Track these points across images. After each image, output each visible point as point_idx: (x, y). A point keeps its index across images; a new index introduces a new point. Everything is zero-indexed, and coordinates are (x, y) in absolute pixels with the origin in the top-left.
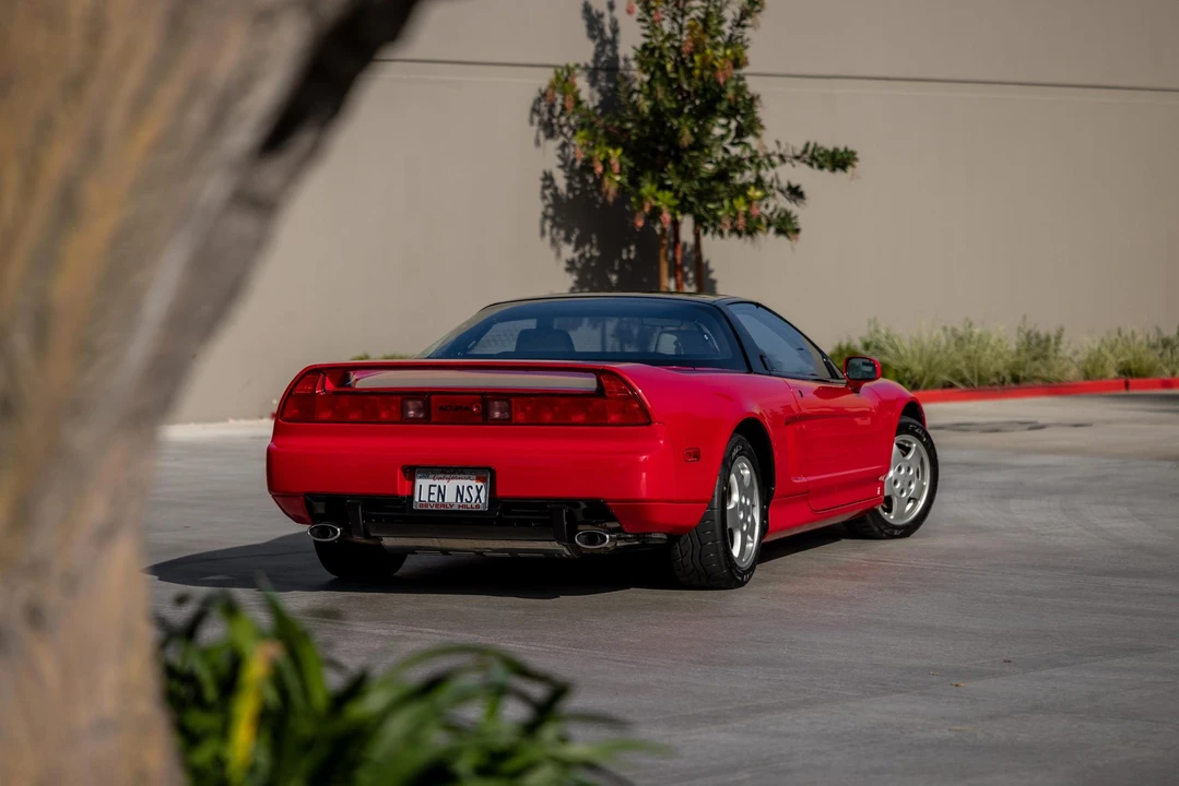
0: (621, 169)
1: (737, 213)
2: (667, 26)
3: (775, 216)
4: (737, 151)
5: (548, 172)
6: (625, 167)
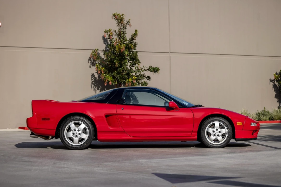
1: (129, 82)
3: (143, 83)
4: (134, 68)
5: (93, 74)
6: (106, 72)
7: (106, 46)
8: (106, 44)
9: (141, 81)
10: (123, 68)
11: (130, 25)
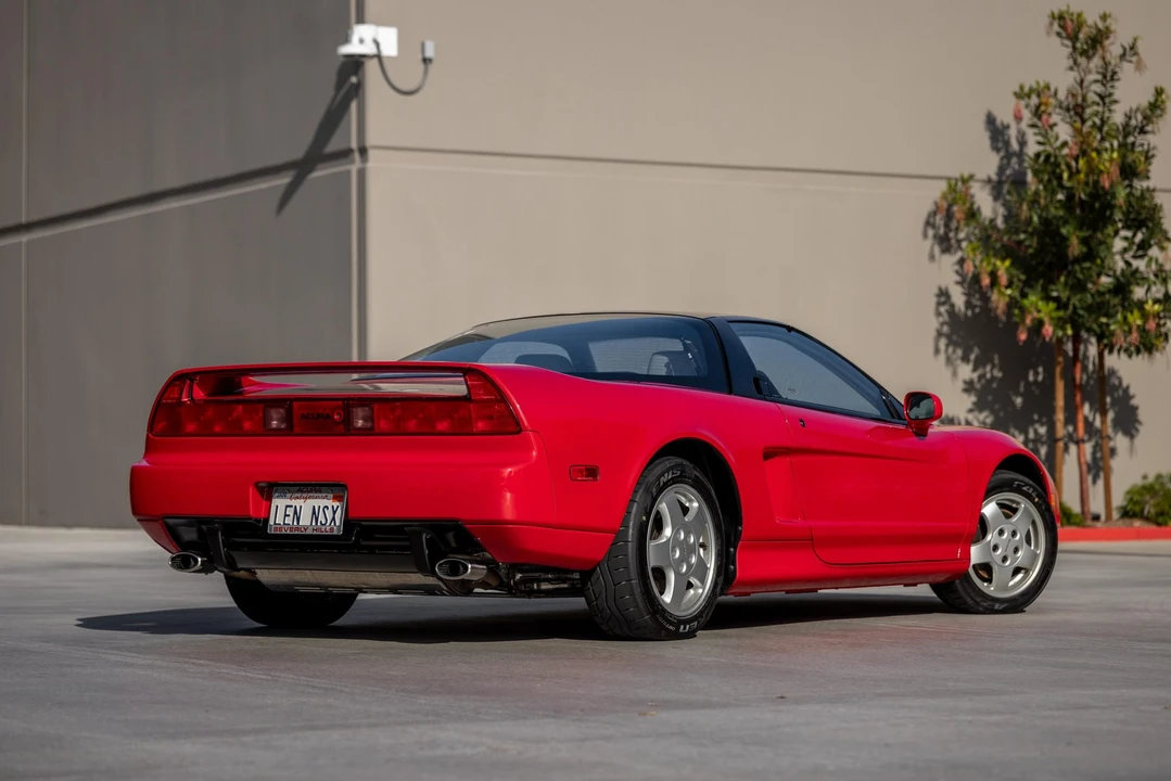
0: (1011, 282)
1: (1131, 327)
2: (1064, 132)
4: (1140, 264)
5: (943, 288)
6: (1015, 280)
7: (1002, 159)
8: (1002, 153)
10: (1103, 261)
11: (1139, 67)
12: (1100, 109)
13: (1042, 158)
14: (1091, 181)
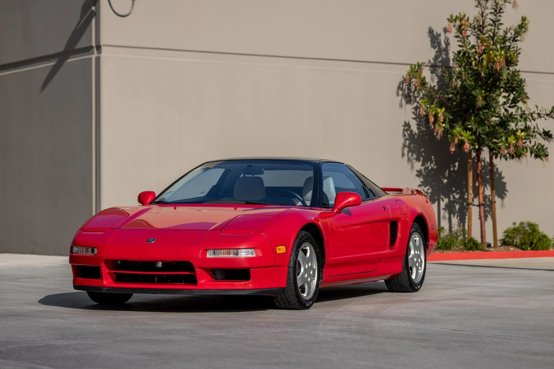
0: (445, 120)
1: (510, 144)
2: (473, 40)
3: (535, 147)
4: (513, 111)
5: (407, 122)
6: (447, 119)
7: (437, 52)
8: (437, 49)
9: (530, 142)
10: (495, 109)
11: (515, 5)
12: (493, 28)
13: (462, 54)
14: (490, 66)
